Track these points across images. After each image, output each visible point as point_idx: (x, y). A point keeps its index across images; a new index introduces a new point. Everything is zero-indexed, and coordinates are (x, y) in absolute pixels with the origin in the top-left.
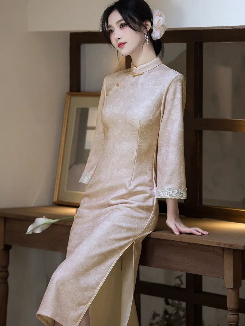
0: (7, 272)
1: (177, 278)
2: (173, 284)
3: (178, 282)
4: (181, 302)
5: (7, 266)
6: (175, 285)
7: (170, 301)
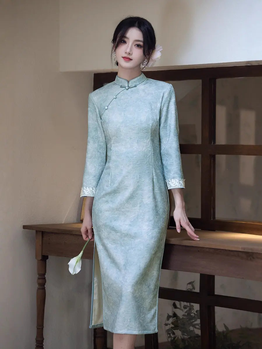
0: (45, 278)
1: (190, 283)
2: (185, 289)
3: (190, 287)
4: (192, 304)
5: (44, 274)
6: (188, 289)
7: (177, 303)
